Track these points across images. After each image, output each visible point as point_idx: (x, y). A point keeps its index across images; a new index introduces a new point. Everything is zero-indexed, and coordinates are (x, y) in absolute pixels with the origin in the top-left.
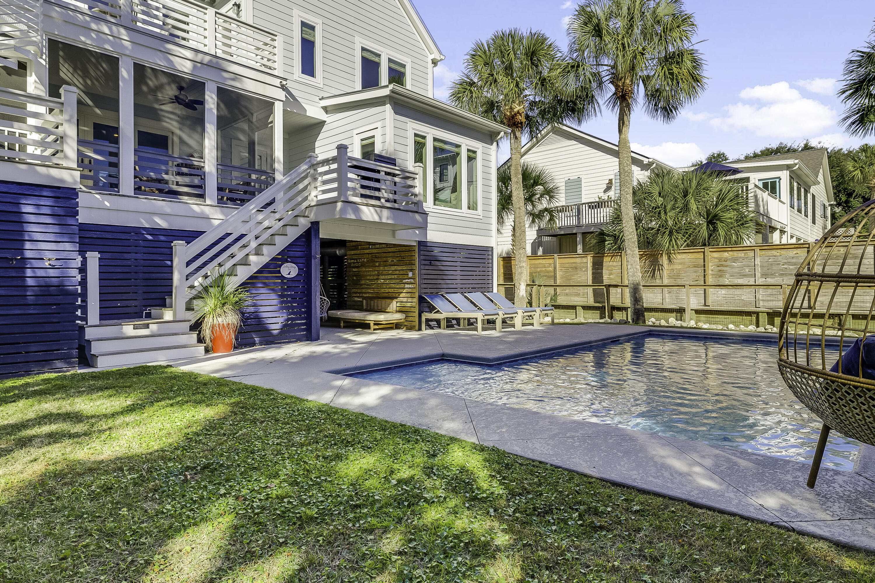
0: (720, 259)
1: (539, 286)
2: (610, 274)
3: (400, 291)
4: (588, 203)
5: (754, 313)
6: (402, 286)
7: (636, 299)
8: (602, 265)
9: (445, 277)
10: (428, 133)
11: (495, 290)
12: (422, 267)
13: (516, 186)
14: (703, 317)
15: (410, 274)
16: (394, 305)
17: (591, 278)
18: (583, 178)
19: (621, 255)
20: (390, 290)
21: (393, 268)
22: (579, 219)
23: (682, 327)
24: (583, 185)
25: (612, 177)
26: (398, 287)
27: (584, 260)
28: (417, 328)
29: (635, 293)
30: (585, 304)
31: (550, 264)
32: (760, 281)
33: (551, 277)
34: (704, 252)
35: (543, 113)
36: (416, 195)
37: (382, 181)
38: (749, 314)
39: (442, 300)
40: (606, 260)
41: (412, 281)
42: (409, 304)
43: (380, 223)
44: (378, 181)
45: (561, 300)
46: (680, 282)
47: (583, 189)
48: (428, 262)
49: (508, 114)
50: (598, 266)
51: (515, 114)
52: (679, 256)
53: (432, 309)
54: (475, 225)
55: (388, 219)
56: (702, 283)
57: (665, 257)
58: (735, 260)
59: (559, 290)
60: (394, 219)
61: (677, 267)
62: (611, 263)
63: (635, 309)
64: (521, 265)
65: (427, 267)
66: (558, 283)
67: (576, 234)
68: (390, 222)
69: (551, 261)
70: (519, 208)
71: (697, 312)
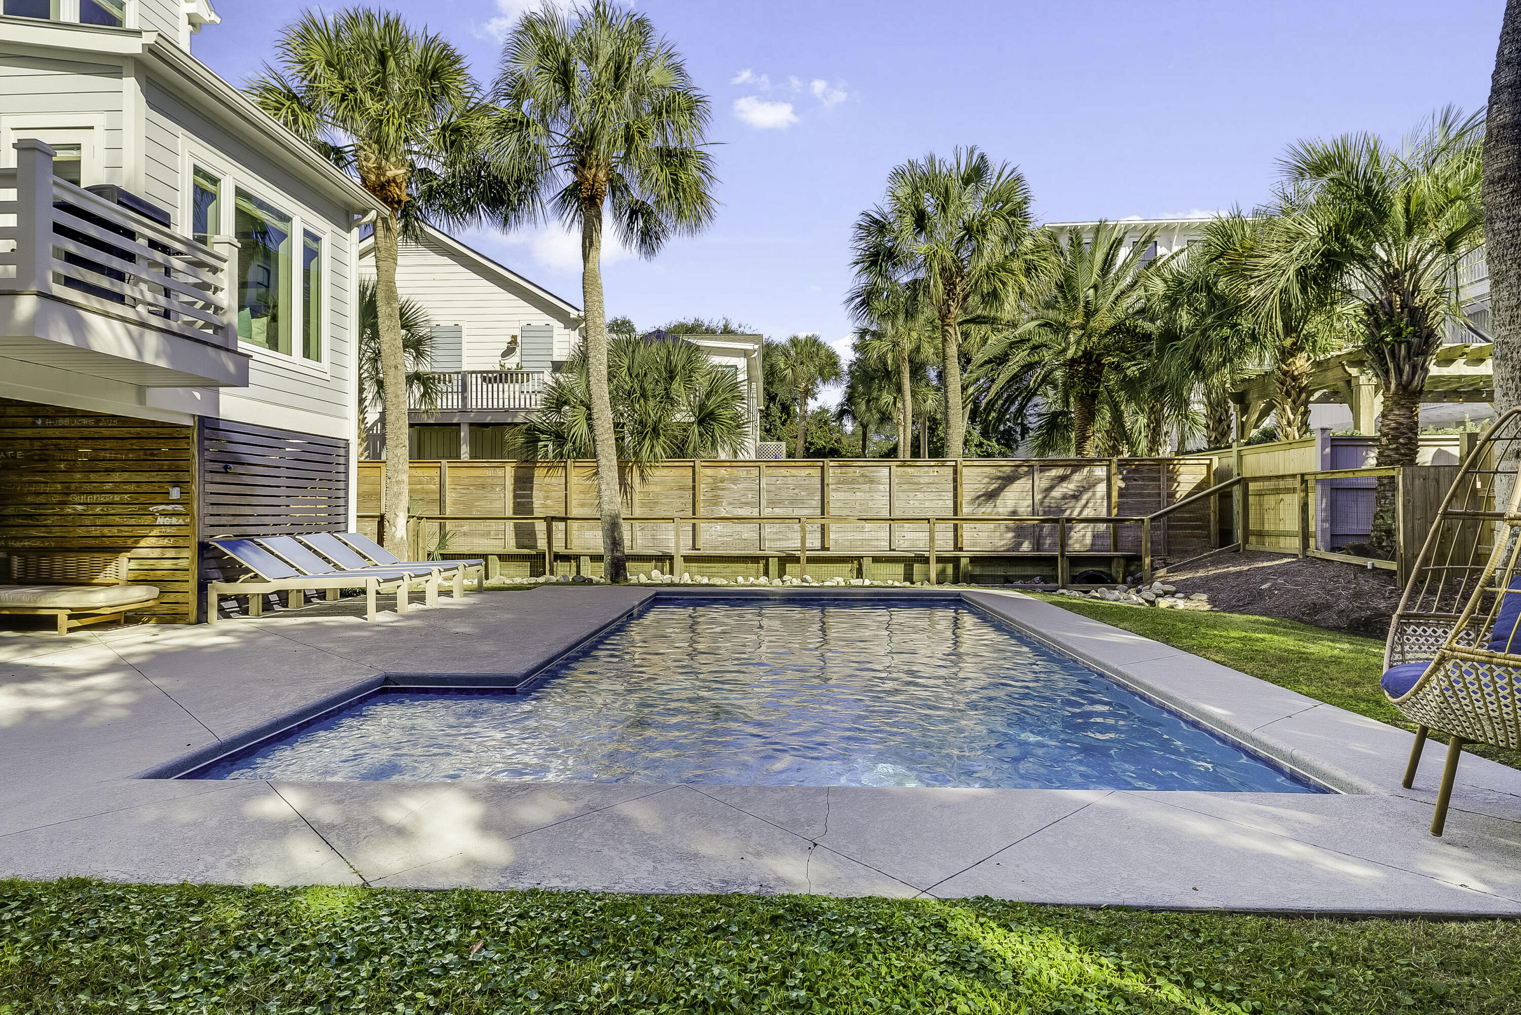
0: (714, 478)
1: (419, 518)
2: (547, 498)
3: (142, 532)
4: (481, 372)
5: (763, 558)
6: (148, 520)
7: (615, 542)
8: (532, 482)
9: (255, 500)
10: (224, 174)
11: (352, 527)
12: (209, 477)
13: (388, 323)
14: (694, 566)
15: (175, 493)
16: (124, 566)
17: (511, 505)
18: (465, 327)
19: (565, 467)
20: (106, 531)
21: (116, 477)
22: (464, 399)
23: (672, 584)
24: (465, 339)
25: (517, 332)
26: (132, 522)
27: (500, 472)
28: (193, 617)
29: (613, 532)
30: (501, 551)
31: (432, 478)
32: (767, 512)
33: (434, 501)
34: (694, 467)
35: (430, 195)
36: (218, 309)
37: (140, 262)
38: (755, 559)
39: (256, 552)
40: (539, 473)
41: (180, 508)
42: (168, 564)
43: (139, 366)
44: (129, 257)
45: (455, 546)
46: (660, 512)
47: (465, 346)
48: (218, 466)
49: (373, 178)
50: (524, 483)
51: (388, 182)
52: (658, 472)
53: (232, 572)
54: (316, 392)
55: (157, 356)
56: (690, 514)
57: (636, 472)
58: (735, 481)
59: (449, 525)
60: (171, 359)
61: (652, 488)
62: (547, 480)
63: (613, 558)
64: (400, 478)
65: (218, 478)
66: (448, 513)
67: (458, 425)
68: (162, 363)
69: (435, 473)
70: (396, 367)
71: (687, 559)
